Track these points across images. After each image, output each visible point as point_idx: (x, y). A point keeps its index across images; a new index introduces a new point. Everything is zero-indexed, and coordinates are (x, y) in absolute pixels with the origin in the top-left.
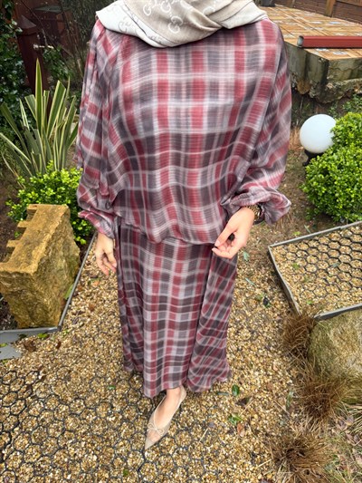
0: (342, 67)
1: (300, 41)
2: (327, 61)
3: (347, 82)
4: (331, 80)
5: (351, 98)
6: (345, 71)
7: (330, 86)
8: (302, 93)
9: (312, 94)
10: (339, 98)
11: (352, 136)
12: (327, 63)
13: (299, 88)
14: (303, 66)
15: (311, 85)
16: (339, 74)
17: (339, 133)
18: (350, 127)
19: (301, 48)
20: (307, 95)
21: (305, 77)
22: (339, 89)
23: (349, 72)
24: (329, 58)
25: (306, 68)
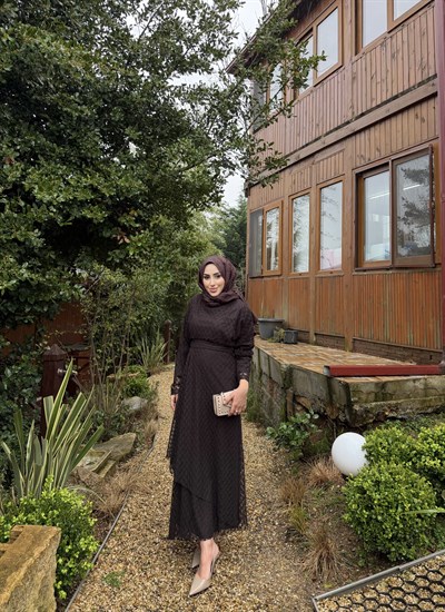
0: (364, 389)
3: (374, 403)
4: (356, 402)
5: (384, 422)
6: (369, 393)
7: (356, 407)
8: (333, 417)
9: (342, 417)
10: (372, 421)
12: (347, 386)
13: (328, 413)
14: (327, 389)
15: (339, 409)
16: (364, 397)
22: (366, 411)
23: (373, 395)
24: (349, 382)
25: (330, 392)
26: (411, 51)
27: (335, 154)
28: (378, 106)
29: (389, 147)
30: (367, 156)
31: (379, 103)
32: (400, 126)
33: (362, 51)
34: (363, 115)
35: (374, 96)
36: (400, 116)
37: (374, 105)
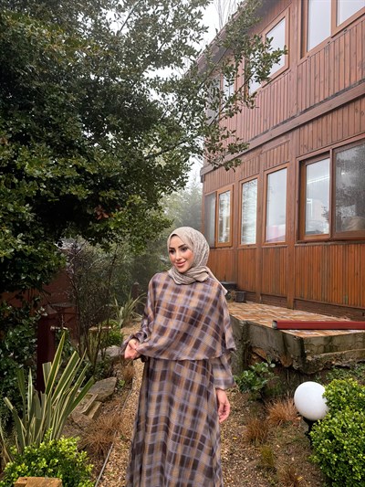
0: (315, 343)
1: (274, 325)
2: (302, 339)
3: (323, 355)
4: (309, 353)
5: (331, 369)
6: (319, 346)
7: (309, 358)
8: (286, 366)
9: (295, 366)
10: (321, 369)
11: (344, 400)
12: (301, 340)
13: (283, 362)
14: (282, 343)
15: (293, 359)
16: (315, 349)
17: (331, 398)
18: (340, 392)
19: (277, 329)
20: (291, 368)
21: (286, 352)
22: (318, 361)
23: (322, 347)
24: (302, 336)
25: (284, 345)
26: (353, 53)
27: (281, 145)
28: (321, 103)
29: (329, 138)
30: (310, 146)
31: (322, 99)
32: (340, 120)
33: (306, 55)
34: (306, 110)
35: (317, 94)
36: (340, 111)
37: (317, 102)
